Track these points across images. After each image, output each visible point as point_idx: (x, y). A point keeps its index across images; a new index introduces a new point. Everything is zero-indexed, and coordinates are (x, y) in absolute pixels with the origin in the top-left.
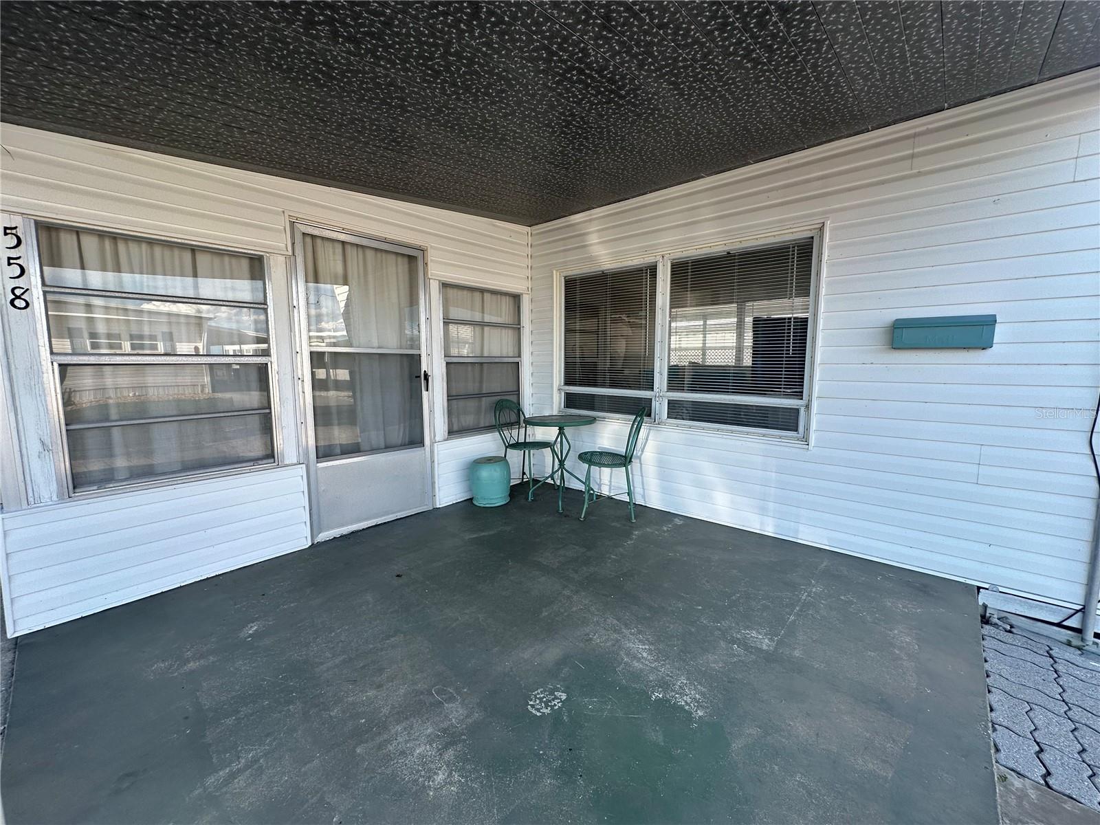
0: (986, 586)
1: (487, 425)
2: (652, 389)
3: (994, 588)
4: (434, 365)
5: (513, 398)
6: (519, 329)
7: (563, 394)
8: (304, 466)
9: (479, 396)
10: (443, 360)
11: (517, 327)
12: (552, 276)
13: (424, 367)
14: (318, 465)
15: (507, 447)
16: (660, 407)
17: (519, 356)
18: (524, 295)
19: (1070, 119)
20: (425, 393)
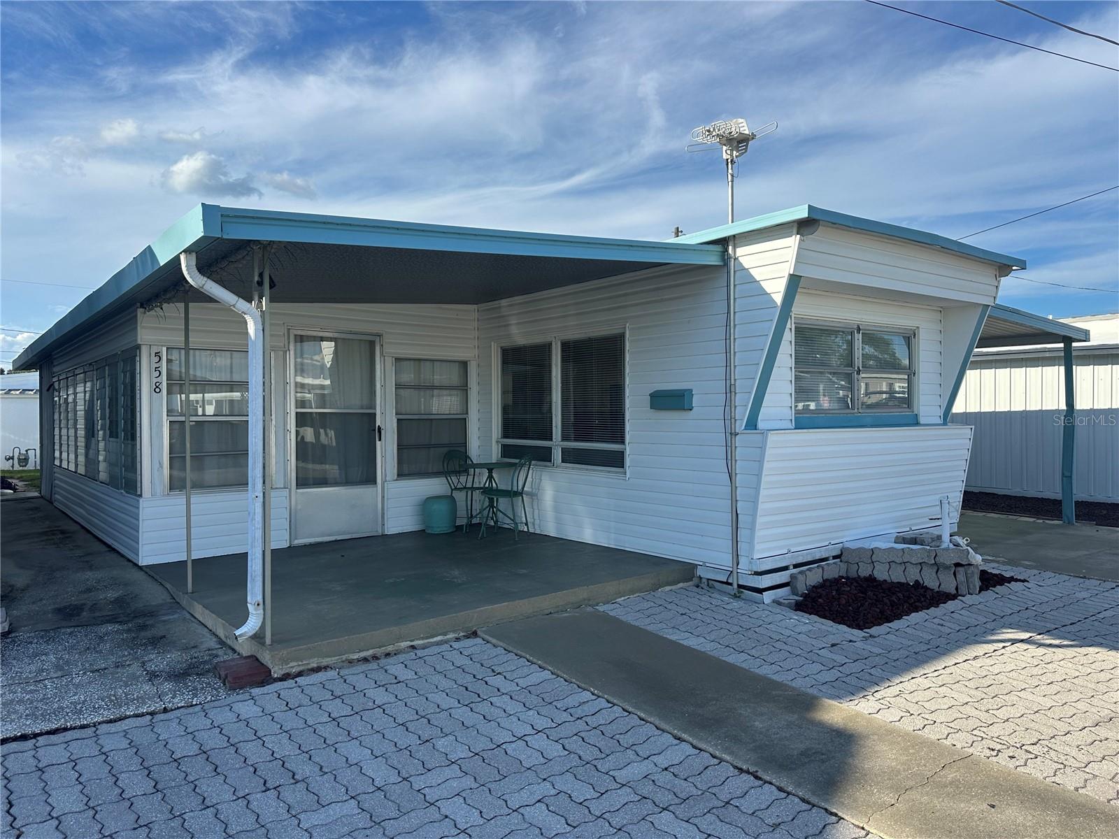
0: (701, 564)
1: (435, 471)
2: (551, 440)
3: (704, 565)
4: (387, 420)
5: (462, 449)
6: (467, 390)
7: (500, 445)
8: (288, 490)
9: (429, 446)
10: (394, 418)
11: (464, 388)
12: (491, 346)
13: (378, 423)
14: (298, 490)
15: (452, 490)
16: (557, 455)
17: (467, 413)
18: (472, 362)
19: (700, 281)
20: (378, 443)
